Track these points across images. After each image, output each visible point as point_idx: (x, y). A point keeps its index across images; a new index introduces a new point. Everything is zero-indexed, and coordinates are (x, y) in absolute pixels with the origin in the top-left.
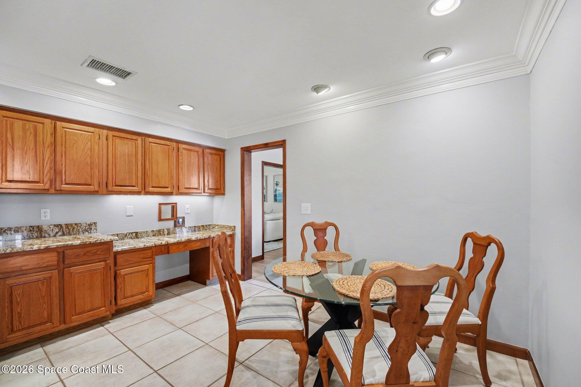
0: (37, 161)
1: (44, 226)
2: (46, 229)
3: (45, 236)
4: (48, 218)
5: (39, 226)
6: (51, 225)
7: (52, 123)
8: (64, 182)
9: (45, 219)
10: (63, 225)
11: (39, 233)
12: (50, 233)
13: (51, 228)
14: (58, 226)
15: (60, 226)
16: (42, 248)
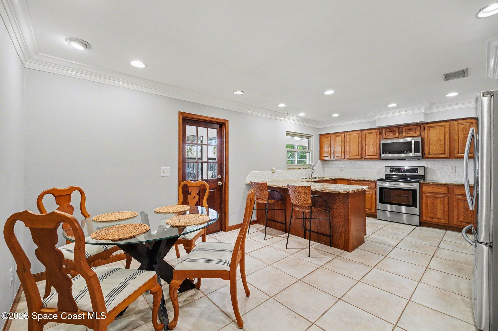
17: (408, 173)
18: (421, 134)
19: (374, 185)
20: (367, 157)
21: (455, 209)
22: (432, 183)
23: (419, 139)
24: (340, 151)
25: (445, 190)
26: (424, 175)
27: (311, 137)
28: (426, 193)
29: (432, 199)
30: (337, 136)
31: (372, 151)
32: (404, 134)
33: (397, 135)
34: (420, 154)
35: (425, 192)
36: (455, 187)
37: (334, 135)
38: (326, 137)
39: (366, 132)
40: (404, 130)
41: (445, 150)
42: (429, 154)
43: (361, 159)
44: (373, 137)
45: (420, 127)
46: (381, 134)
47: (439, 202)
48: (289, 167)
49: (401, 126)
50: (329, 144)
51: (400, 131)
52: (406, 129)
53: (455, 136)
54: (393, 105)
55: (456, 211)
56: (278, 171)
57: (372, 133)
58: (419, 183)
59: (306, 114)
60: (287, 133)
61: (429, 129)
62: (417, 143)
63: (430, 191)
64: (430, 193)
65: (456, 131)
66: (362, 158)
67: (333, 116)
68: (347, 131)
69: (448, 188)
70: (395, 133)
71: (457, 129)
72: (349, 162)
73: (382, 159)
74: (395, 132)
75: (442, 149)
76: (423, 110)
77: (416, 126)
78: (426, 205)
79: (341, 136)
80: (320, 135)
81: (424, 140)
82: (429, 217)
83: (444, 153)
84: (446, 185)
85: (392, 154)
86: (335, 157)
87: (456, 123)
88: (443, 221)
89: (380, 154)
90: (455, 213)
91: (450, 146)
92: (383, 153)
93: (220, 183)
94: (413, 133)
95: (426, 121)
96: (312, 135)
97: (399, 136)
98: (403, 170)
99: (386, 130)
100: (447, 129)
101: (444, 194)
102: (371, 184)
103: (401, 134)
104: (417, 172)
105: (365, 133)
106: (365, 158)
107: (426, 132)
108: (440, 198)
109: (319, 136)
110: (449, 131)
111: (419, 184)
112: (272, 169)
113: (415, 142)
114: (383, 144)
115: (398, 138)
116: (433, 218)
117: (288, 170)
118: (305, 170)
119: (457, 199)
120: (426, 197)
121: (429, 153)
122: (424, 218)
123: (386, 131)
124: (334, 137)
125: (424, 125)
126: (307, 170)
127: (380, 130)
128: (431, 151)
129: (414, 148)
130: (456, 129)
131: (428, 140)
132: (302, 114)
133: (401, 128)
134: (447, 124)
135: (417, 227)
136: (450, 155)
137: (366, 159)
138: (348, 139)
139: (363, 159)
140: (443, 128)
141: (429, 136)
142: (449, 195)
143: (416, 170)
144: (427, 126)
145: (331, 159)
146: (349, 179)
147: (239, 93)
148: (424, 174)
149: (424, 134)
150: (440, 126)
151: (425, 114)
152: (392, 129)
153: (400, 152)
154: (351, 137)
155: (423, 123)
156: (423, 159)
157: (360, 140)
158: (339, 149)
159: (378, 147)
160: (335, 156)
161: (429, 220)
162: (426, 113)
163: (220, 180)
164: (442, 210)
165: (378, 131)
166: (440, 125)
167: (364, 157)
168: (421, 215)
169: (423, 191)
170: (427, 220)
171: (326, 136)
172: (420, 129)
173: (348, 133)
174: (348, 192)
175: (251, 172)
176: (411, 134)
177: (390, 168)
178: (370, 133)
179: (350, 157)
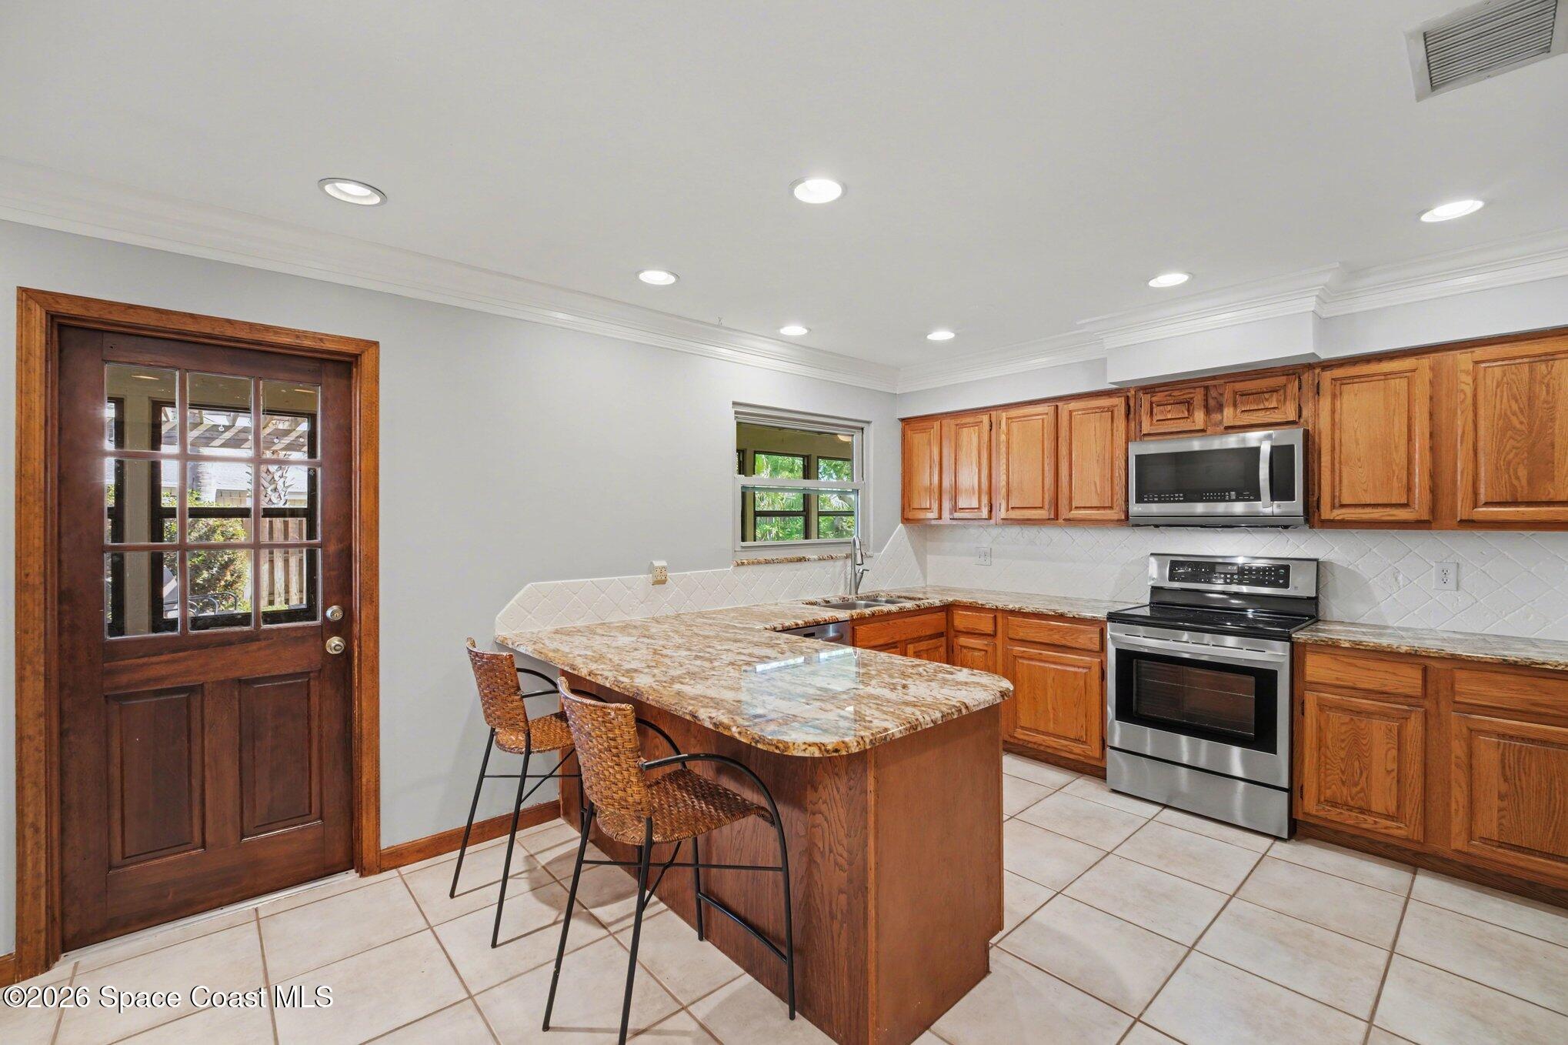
17: (1246, 584)
18: (1300, 417)
19: (1096, 637)
20: (1075, 514)
21: (1458, 776)
22: (1347, 645)
23: (1294, 437)
24: (973, 489)
25: (1409, 680)
26: (1316, 599)
27: (862, 429)
28: (1320, 687)
29: (1346, 718)
30: (963, 425)
31: (1094, 488)
32: (1229, 415)
33: (1199, 416)
34: (1296, 506)
35: (1317, 686)
36: (1461, 668)
37: (953, 422)
38: (924, 430)
39: (1073, 405)
40: (1228, 395)
41: (1409, 489)
42: (1337, 505)
43: (1055, 518)
44: (1098, 429)
45: (1297, 382)
46: (1131, 416)
47: (1379, 734)
48: (745, 557)
49: (1214, 378)
50: (936, 458)
51: (1212, 403)
52: (1235, 393)
53: (1462, 422)
54: (1170, 279)
55: (1464, 786)
56: (688, 573)
57: (1097, 410)
58: (1289, 639)
59: (810, 330)
60: (736, 413)
61: (1338, 393)
62: (1281, 455)
63: (1337, 679)
64: (1339, 691)
65: (1462, 396)
66: (1057, 517)
67: (930, 337)
68: (1001, 406)
69: (1425, 670)
70: (1188, 411)
71: (1469, 390)
72: (1014, 531)
73: (1138, 525)
74: (1188, 404)
75: (1395, 484)
76: (1310, 304)
77: (1282, 380)
78: (1321, 744)
79: (979, 423)
80: (903, 420)
81: (1317, 440)
82: (1334, 804)
83: (1404, 501)
84: (1412, 657)
85: (1174, 501)
86: (956, 511)
87: (1464, 359)
88: (1399, 830)
89: (1127, 501)
90: (1459, 795)
91: (1434, 467)
92: (1139, 500)
93: (334, 643)
94: (1267, 409)
95: (1324, 355)
96: (868, 422)
97: (1205, 422)
98: (1225, 574)
99: (1154, 399)
100: (1422, 390)
101: (1401, 700)
102: (1083, 632)
103: (1216, 417)
104: (1286, 585)
105: (1071, 412)
106: (1069, 520)
107: (1325, 403)
108: (1384, 715)
109: (900, 425)
110: (1431, 398)
111: (1288, 643)
112: (651, 569)
113: (1275, 450)
114: (1139, 458)
115: (1200, 434)
116: (1351, 809)
117: (742, 569)
118: (829, 564)
119: (1468, 728)
120: (1322, 706)
121: (1337, 501)
122: (1310, 805)
123: (1151, 403)
124: (953, 427)
125: (1317, 371)
126: (839, 563)
127: (1127, 398)
128: (1344, 490)
129: (1268, 476)
130: (1463, 386)
131: (1333, 439)
132: (794, 330)
133: (1215, 386)
134: (1425, 362)
135: (1278, 845)
136: (1433, 510)
137: (1071, 522)
138: (1003, 437)
139: (1061, 521)
140: (1400, 384)
141: (1337, 420)
142: (1427, 704)
143: (1278, 576)
144: (1328, 375)
145: (940, 518)
146: (1000, 606)
147: (353, 192)
148: (1314, 596)
149: (1316, 414)
150: (1387, 375)
151: (1323, 323)
152: (1176, 393)
153: (1210, 496)
154: (1015, 426)
155: (1311, 361)
156: (1312, 527)
157: (1049, 445)
158: (969, 477)
159: (1119, 473)
160: (955, 508)
161: (1333, 814)
162: (1324, 316)
163: (342, 627)
164: (1395, 774)
165: (1120, 403)
166: (1391, 373)
167: (1064, 513)
168: (1294, 791)
169: (1308, 678)
170: (1322, 814)
171: (925, 424)
172: (1299, 389)
173: (1004, 414)
174: (836, 751)
175: (529, 585)
176: (1261, 414)
177: (1172, 562)
178: (1087, 411)
179: (1010, 511)
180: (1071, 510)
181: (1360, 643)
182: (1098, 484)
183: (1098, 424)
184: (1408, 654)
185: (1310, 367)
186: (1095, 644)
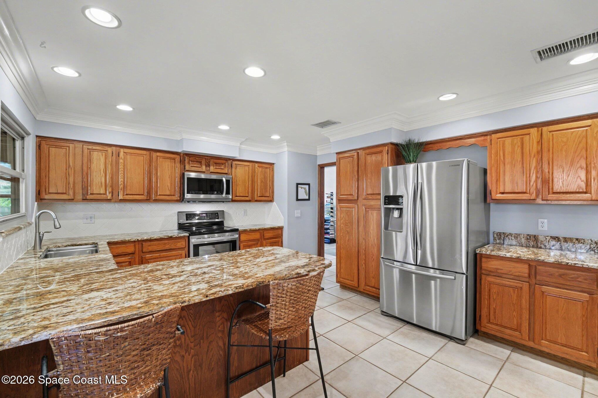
0: (523, 173)
1: (540, 237)
2: (542, 240)
3: (541, 247)
4: (546, 228)
5: (535, 235)
6: (547, 236)
7: (538, 131)
8: (551, 191)
9: (542, 229)
10: (560, 238)
11: (535, 243)
12: (546, 245)
13: (548, 240)
14: (555, 239)
15: (557, 239)
16: (514, 257)
18: (228, 172)
20: (159, 197)
22: (249, 230)
23: (230, 178)
25: (258, 236)
28: (243, 242)
31: (167, 188)
32: (211, 169)
33: (204, 168)
34: (230, 196)
36: (265, 231)
38: (60, 147)
39: (157, 155)
40: (211, 163)
41: (248, 194)
42: (237, 196)
44: (169, 165)
45: (227, 162)
46: (182, 163)
49: (207, 156)
51: (207, 164)
52: (213, 162)
53: (256, 179)
57: (170, 158)
61: (236, 168)
63: (246, 239)
64: (246, 242)
66: (150, 199)
69: (260, 233)
70: (200, 165)
72: (122, 205)
74: (200, 163)
75: (246, 192)
77: (225, 161)
79: (105, 151)
80: (39, 137)
83: (248, 196)
85: (199, 194)
86: (88, 195)
87: (256, 165)
89: (181, 193)
91: (252, 188)
92: (188, 193)
96: (29, 134)
97: (205, 170)
98: (203, 217)
99: (189, 158)
100: (250, 171)
101: (257, 240)
103: (208, 168)
104: (218, 218)
105: (157, 157)
106: (156, 200)
107: (234, 170)
111: (238, 232)
113: (226, 181)
114: (188, 179)
115: (204, 173)
120: (244, 246)
123: (189, 160)
124: (86, 150)
125: (231, 161)
127: (181, 157)
128: (237, 193)
130: (256, 171)
131: (235, 179)
133: (208, 159)
134: (251, 164)
136: (252, 198)
138: (121, 161)
139: (152, 200)
140: (247, 168)
141: (236, 175)
142: (260, 240)
143: (216, 216)
144: (234, 162)
145: (74, 199)
149: (232, 172)
152: (197, 158)
153: (209, 193)
154: (128, 157)
156: (231, 201)
157: (146, 167)
159: (180, 183)
165: (178, 158)
166: (245, 165)
167: (153, 197)
169: (241, 240)
172: (228, 165)
173: (122, 150)
176: (220, 170)
177: (186, 214)
178: (164, 158)
179: (125, 196)
180: (157, 196)
181: (251, 229)
182: (169, 186)
183: (169, 163)
184: (258, 230)
185: (230, 159)
186: (183, 245)
